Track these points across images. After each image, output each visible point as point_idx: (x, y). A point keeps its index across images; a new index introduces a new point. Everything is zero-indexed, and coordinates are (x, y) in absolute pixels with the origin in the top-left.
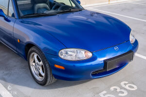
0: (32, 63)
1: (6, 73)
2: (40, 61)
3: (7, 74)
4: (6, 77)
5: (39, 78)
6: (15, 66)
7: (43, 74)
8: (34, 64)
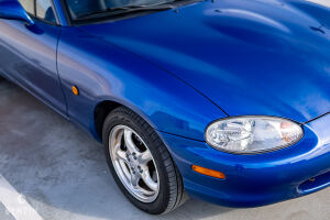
0: (115, 150)
1: (43, 174)
2: (142, 149)
3: (46, 179)
4: (45, 189)
5: (138, 193)
6: (65, 152)
7: (155, 186)
8: (122, 154)
